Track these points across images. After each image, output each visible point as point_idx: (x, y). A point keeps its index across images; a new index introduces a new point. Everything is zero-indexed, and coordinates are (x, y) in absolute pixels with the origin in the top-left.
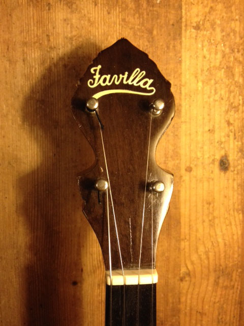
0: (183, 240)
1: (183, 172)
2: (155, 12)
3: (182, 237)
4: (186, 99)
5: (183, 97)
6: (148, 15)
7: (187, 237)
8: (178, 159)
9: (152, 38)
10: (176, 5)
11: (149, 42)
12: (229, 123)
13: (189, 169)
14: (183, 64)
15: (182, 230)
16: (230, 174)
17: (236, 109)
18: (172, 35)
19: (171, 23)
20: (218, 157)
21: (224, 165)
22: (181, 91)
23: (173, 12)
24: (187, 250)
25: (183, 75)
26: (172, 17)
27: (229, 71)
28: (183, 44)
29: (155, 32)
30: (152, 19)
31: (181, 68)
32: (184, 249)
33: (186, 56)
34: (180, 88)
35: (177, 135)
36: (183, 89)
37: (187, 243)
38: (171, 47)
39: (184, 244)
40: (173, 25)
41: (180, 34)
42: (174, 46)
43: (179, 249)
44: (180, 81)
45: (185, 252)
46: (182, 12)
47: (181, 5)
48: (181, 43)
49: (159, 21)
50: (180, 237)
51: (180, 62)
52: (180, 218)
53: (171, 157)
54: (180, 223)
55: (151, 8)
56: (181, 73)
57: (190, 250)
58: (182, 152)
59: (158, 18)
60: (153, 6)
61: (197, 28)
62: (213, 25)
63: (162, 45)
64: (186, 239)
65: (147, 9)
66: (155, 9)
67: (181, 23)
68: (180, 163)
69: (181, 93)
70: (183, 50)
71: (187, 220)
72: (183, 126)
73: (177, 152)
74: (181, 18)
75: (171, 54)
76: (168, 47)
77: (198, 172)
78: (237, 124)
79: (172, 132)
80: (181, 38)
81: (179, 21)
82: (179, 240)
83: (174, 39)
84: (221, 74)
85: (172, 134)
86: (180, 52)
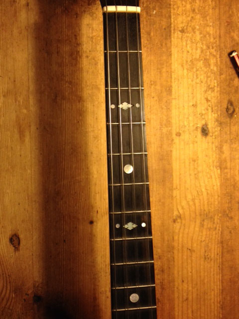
0: (175, 189)
1: (174, 136)
2: (152, 20)
3: (174, 186)
4: (175, 82)
5: (173, 80)
6: (147, 22)
7: (178, 187)
8: (170, 127)
9: (150, 38)
10: (167, 15)
11: (148, 40)
12: (207, 100)
13: (179, 134)
14: (173, 57)
15: (174, 182)
16: (209, 138)
17: (212, 89)
18: (164, 36)
19: (164, 28)
20: (200, 125)
21: (205, 132)
22: (171, 76)
23: (164, 20)
24: (178, 197)
25: (173, 65)
26: (164, 23)
27: (207, 62)
28: (172, 43)
29: (152, 34)
30: (150, 25)
31: (171, 59)
32: (176, 196)
33: (174, 51)
34: (171, 74)
35: (169, 109)
36: (173, 74)
37: (178, 192)
38: (164, 44)
39: (176, 193)
40: (165, 29)
41: (170, 36)
42: (166, 44)
43: (172, 196)
44: (171, 68)
45: (177, 199)
46: (171, 20)
47: (171, 15)
48: (171, 42)
49: (155, 26)
50: (172, 187)
51: (171, 55)
52: (172, 172)
53: (165, 125)
54: (172, 175)
55: (149, 17)
56: (171, 63)
57: (180, 197)
58: (173, 121)
59: (154, 24)
60: (151, 16)
61: (182, 31)
62: (194, 29)
63: (157, 43)
64: (177, 188)
65: (146, 18)
66: (152, 18)
67: (171, 27)
68: (171, 129)
69: (171, 77)
70: (172, 47)
71: (178, 174)
72: (174, 102)
73: (169, 121)
74: (171, 24)
75: (163, 49)
76: (161, 45)
77: (186, 136)
78: (214, 101)
79: (165, 106)
80: (171, 38)
81: (169, 26)
82: (171, 189)
83: (166, 39)
84: (200, 64)
85: (165, 108)
86: (170, 48)
